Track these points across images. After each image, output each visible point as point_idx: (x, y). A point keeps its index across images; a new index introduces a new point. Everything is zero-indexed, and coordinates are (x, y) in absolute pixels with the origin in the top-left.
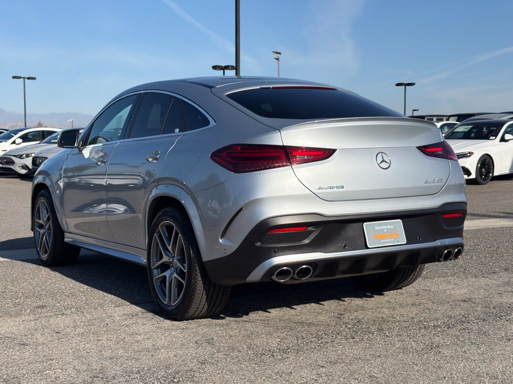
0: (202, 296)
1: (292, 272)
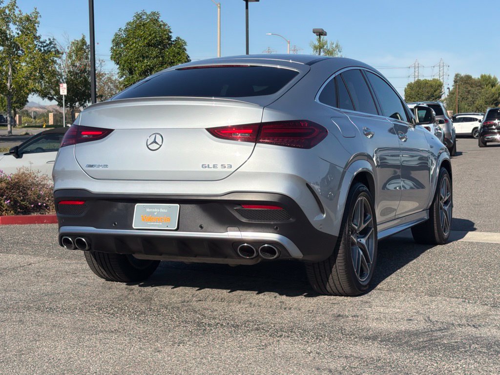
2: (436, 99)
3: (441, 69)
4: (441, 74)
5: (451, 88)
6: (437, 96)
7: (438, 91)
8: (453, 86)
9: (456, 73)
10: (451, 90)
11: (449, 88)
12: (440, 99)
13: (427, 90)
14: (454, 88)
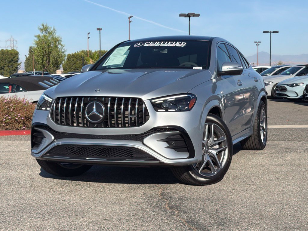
4: (12, 46)
5: (28, 56)
6: (16, 61)
7: (16, 57)
8: (29, 54)
9: (30, 46)
10: (27, 57)
11: (26, 56)
12: (18, 63)
13: (8, 57)
14: (29, 56)
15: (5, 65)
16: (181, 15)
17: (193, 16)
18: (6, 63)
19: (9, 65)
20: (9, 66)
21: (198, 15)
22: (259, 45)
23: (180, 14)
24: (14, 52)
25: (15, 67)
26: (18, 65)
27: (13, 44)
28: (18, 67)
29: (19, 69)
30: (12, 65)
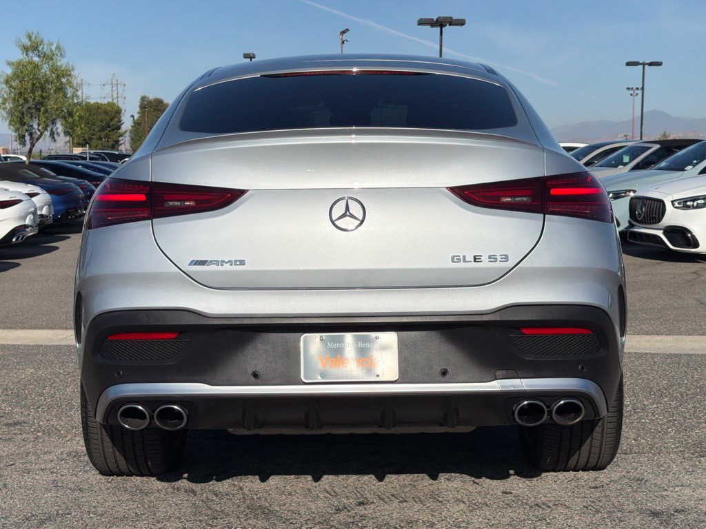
0: (102, 438)
1: (148, 416)
2: (114, 130)
3: (114, 88)
4: (115, 96)
5: (137, 116)
6: (115, 126)
7: (116, 119)
8: (139, 113)
9: (143, 95)
10: (136, 118)
11: (133, 116)
12: (120, 131)
13: (100, 118)
14: (140, 117)
15: (94, 135)
16: (422, 22)
17: (450, 25)
18: (94, 130)
19: (102, 136)
20: (100, 138)
21: (461, 23)
22: (637, 94)
23: (419, 19)
24: (112, 109)
25: (114, 141)
26: (121, 136)
27: (116, 92)
28: (119, 141)
29: (121, 144)
30: (107, 136)
